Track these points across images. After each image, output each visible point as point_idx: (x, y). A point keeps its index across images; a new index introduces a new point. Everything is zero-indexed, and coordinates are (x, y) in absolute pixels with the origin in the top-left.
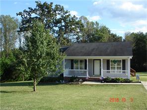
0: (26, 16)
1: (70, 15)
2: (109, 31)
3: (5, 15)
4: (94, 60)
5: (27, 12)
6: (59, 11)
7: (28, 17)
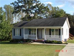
0: (16, 5)
1: (40, 3)
2: (65, 12)
3: (7, 5)
4: (42, 29)
5: (16, 2)
6: (34, 1)
7: (17, 5)
